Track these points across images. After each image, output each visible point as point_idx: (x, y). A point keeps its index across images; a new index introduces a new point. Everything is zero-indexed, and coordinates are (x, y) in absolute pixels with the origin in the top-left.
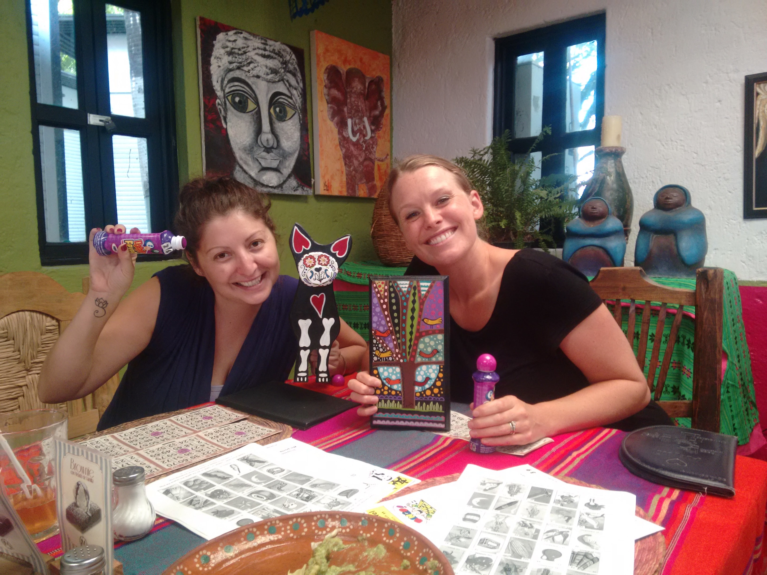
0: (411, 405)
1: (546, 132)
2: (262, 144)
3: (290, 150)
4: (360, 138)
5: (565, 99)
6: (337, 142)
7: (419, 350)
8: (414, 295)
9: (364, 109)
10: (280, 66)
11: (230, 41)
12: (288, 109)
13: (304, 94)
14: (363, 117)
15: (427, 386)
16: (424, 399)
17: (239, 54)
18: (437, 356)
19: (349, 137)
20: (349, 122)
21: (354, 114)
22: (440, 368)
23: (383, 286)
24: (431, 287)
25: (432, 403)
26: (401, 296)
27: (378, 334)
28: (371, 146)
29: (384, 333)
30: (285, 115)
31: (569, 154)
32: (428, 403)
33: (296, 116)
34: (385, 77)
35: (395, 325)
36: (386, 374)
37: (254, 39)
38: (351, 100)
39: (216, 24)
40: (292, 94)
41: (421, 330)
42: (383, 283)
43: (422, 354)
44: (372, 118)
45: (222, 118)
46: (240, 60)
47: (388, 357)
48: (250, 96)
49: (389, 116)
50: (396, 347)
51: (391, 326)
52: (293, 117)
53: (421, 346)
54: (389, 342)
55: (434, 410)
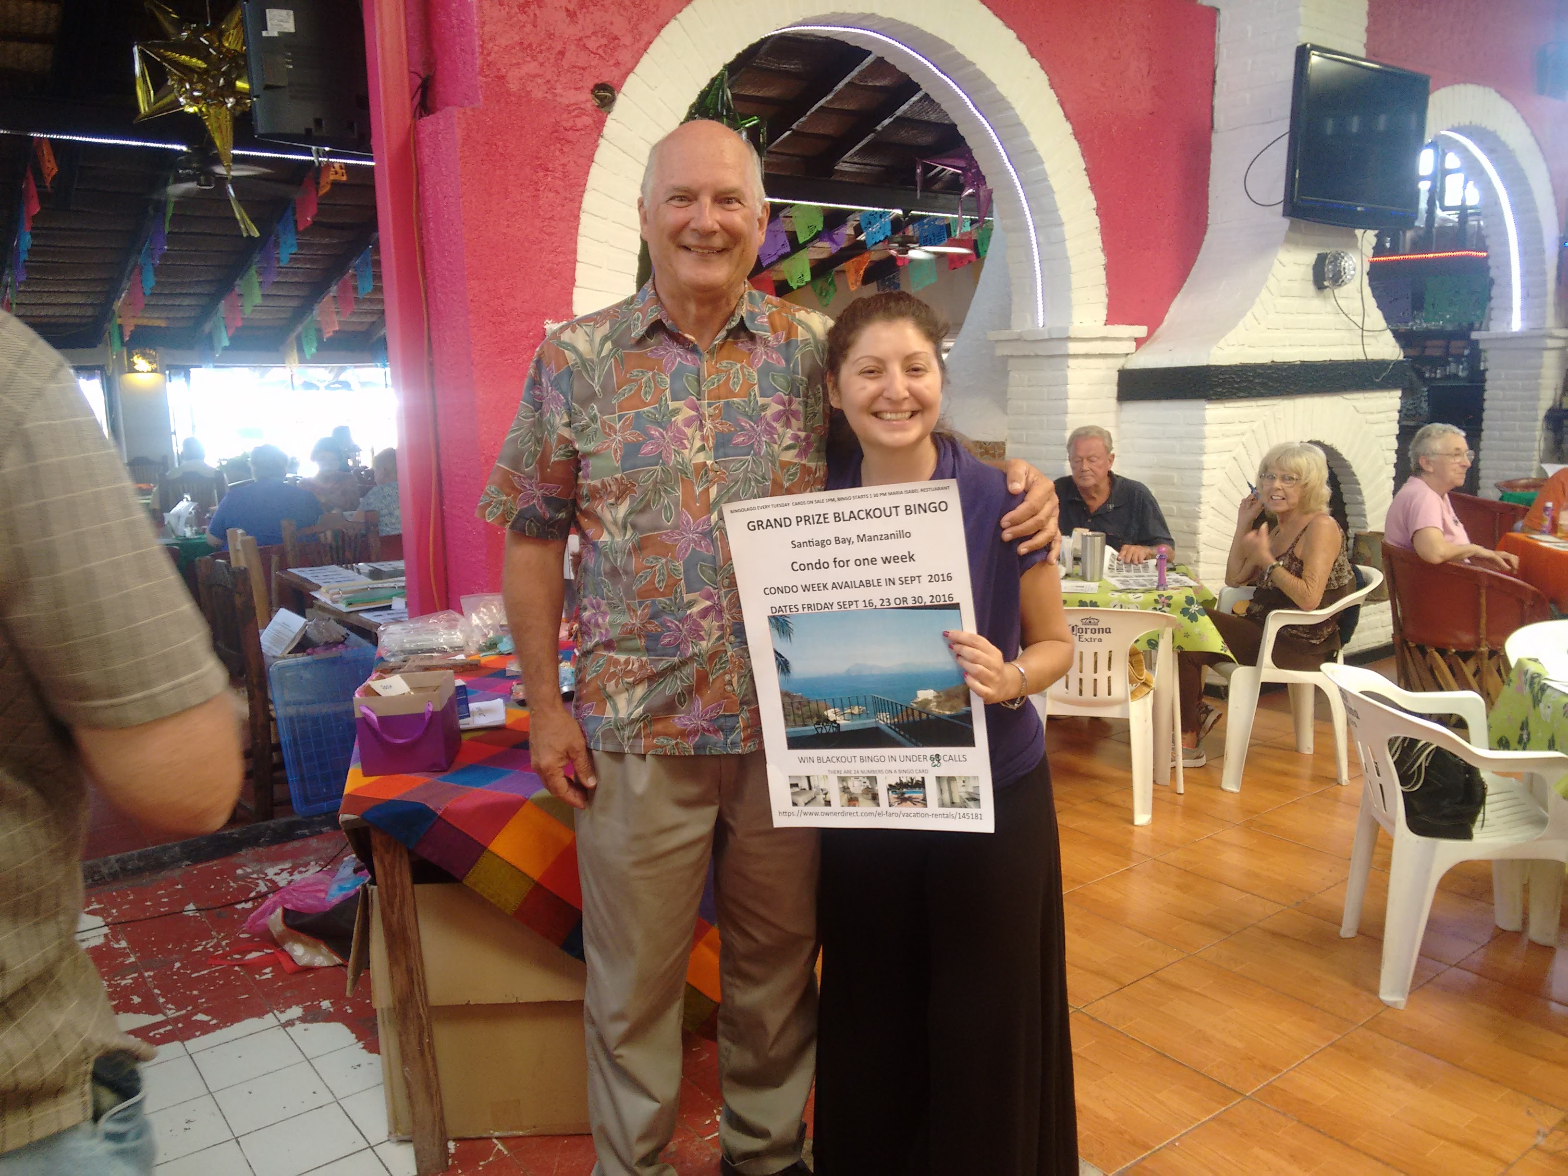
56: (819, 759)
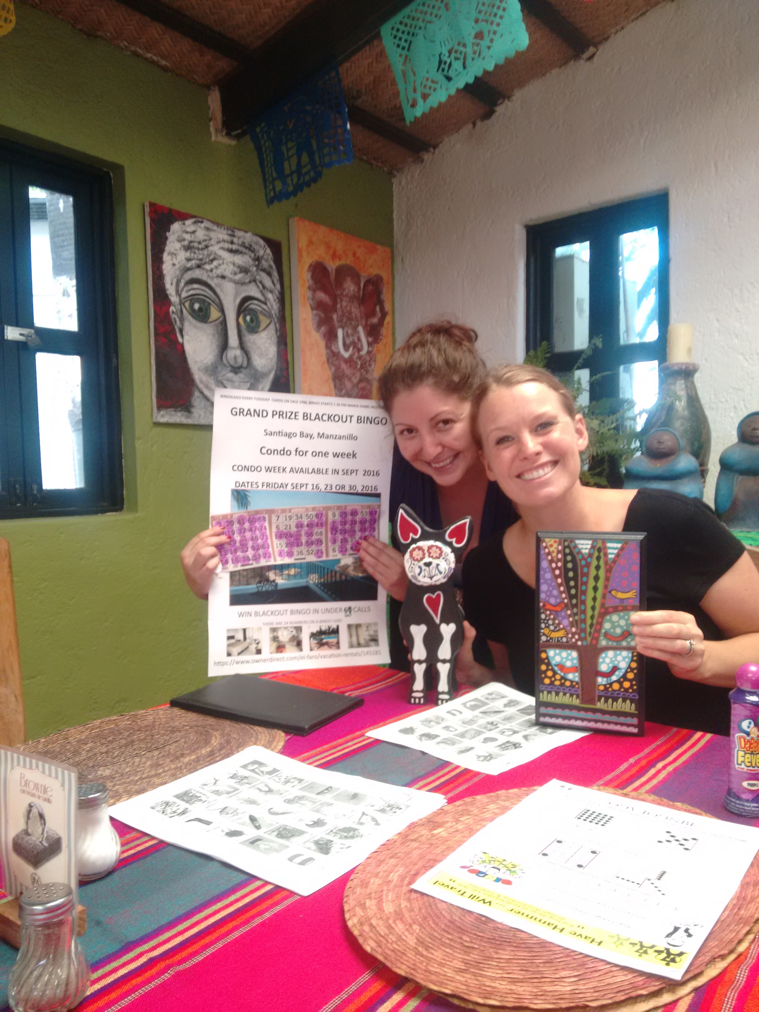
0: (592, 701)
1: (595, 344)
2: (228, 362)
3: (265, 370)
4: (354, 354)
5: (618, 303)
6: (324, 359)
7: (603, 631)
8: (598, 558)
9: (359, 315)
10: (251, 262)
11: (187, 232)
12: (261, 317)
13: (282, 299)
14: (358, 326)
15: (614, 678)
16: (609, 694)
17: (198, 249)
18: (629, 640)
19: (339, 352)
20: (340, 333)
21: (345, 323)
22: (633, 656)
23: (555, 545)
24: (622, 549)
25: (620, 700)
26: (581, 560)
27: (548, 607)
28: (367, 364)
29: (556, 606)
30: (258, 326)
31: (624, 371)
32: (615, 699)
33: (272, 326)
34: (385, 275)
35: (571, 597)
36: (557, 659)
37: (219, 229)
38: (341, 305)
39: (170, 210)
40: (266, 299)
41: (607, 605)
42: (555, 542)
43: (606, 635)
44: (369, 328)
45: (177, 330)
46: (201, 257)
47: (562, 638)
48: (213, 302)
49: (391, 325)
50: (572, 625)
51: (566, 598)
52: (268, 328)
53: (607, 626)
54: (564, 618)
55: (623, 710)
56: (256, 614)
